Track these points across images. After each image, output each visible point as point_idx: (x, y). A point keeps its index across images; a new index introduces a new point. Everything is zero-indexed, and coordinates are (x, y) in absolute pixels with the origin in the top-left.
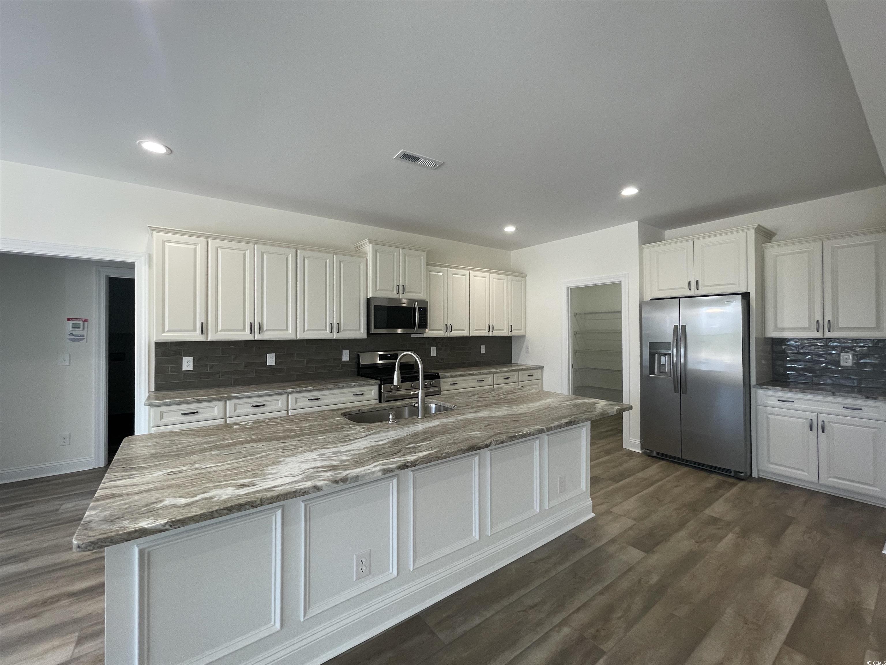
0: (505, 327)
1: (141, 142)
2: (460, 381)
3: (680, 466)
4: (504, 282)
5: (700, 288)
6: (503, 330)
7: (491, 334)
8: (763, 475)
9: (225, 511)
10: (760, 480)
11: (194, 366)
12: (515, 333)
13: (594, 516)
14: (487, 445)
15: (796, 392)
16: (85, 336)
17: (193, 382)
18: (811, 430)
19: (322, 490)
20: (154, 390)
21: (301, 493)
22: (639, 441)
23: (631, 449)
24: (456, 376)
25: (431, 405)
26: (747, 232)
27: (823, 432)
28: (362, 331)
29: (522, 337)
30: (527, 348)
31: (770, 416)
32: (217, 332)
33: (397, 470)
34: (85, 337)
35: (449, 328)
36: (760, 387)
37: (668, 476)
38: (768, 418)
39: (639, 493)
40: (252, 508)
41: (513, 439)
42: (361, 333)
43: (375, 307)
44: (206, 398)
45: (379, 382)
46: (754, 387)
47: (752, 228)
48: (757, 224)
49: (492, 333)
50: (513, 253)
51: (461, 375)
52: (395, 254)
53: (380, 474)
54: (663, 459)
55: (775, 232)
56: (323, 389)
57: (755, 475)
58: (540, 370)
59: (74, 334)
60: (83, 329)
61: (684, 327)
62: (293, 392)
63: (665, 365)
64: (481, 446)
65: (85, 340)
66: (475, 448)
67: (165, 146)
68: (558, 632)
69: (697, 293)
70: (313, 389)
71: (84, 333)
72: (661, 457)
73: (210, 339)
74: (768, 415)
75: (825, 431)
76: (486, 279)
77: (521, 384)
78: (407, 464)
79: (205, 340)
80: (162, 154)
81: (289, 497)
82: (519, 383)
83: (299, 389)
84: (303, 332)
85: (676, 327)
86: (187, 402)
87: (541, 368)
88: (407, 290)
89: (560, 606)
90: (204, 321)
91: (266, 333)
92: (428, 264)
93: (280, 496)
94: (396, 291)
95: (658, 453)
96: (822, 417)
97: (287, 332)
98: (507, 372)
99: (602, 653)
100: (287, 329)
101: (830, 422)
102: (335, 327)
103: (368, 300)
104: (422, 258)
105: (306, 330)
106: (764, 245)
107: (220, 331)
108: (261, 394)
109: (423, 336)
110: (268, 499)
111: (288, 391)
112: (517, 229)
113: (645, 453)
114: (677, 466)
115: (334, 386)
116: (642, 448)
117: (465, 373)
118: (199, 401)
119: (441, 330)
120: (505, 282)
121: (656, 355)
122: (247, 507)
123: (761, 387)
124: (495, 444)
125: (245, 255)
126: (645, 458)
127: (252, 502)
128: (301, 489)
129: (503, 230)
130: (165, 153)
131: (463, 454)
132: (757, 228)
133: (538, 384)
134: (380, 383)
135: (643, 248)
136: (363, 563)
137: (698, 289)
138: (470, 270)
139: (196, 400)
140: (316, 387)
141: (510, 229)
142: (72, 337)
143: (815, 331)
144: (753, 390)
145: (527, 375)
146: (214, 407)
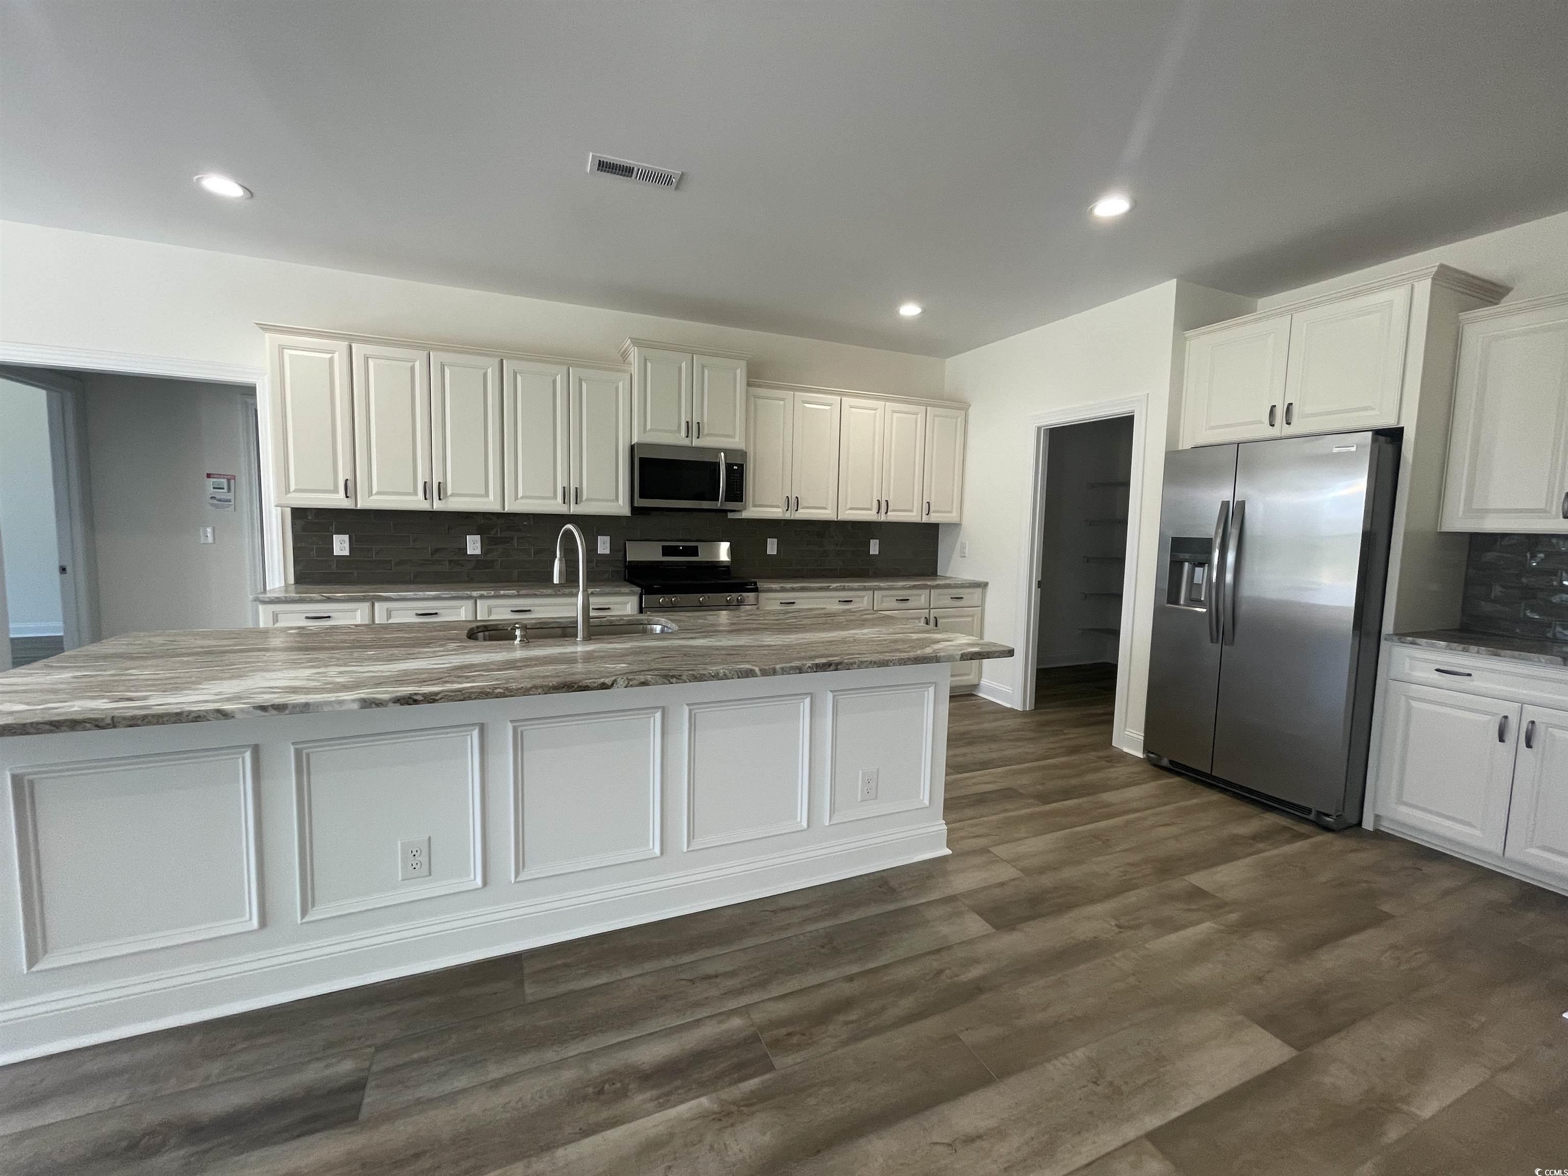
0: (915, 505)
1: (202, 177)
2: (800, 598)
3: (1207, 790)
4: (917, 419)
5: (1295, 419)
6: (911, 511)
7: (883, 518)
8: (1386, 826)
9: (47, 727)
10: (1379, 835)
11: (351, 549)
12: (934, 518)
13: (948, 854)
14: (603, 684)
15: (1478, 652)
16: (233, 501)
17: (350, 573)
18: (1501, 739)
19: (233, 717)
20: (293, 583)
21: (190, 717)
22: (1143, 735)
23: (1125, 750)
24: (793, 590)
25: (655, 626)
26: (1413, 285)
27: (1529, 745)
28: (621, 502)
29: (955, 526)
30: (963, 547)
31: (1414, 704)
32: (372, 495)
33: (393, 704)
34: (232, 503)
35: (793, 503)
36: (1399, 639)
37: (1166, 804)
38: (1409, 709)
39: (1072, 828)
40: (96, 728)
41: (671, 680)
42: (620, 506)
43: (642, 460)
44: (340, 596)
45: (638, 590)
46: (1386, 639)
47: (1426, 275)
48: (1438, 264)
49: (887, 517)
50: (950, 362)
51: (803, 589)
52: (684, 365)
53: (355, 706)
54: (1178, 774)
55: (1510, 285)
56: (535, 596)
57: (1368, 824)
58: (980, 590)
59: (218, 497)
60: (229, 490)
61: (1242, 505)
62: (482, 597)
63: (1200, 585)
64: (589, 685)
65: (233, 506)
66: (576, 687)
67: (241, 185)
68: (720, 1022)
69: (1288, 430)
70: (516, 593)
71: (230, 496)
72: (1176, 769)
73: (359, 506)
74: (1410, 701)
75: (1534, 743)
76: (875, 414)
77: (934, 612)
78: (416, 697)
79: (353, 507)
80: (238, 198)
81: (167, 721)
82: (930, 611)
83: (493, 592)
84: (515, 501)
85: (1225, 505)
86: (312, 600)
87: (983, 586)
88: (706, 432)
89: (761, 984)
90: (349, 477)
91: (451, 499)
92: (749, 384)
93: (149, 718)
94: (683, 433)
95: (1171, 762)
96: (1531, 713)
97: (487, 499)
98: (903, 588)
99: (771, 1068)
100: (487, 494)
101: (1549, 725)
102: (572, 494)
103: (632, 448)
104: (738, 371)
105: (519, 496)
106: (1463, 316)
107: (376, 494)
108: (429, 595)
109: (741, 516)
110: (124, 718)
111: (475, 594)
112: (924, 311)
113: (1148, 760)
114: (1199, 788)
115: (555, 592)
116: (1147, 749)
117: (812, 585)
118: (329, 600)
119: (778, 507)
120: (919, 419)
121: (1187, 564)
122: (88, 725)
123: (1403, 640)
124: (624, 685)
125: (412, 369)
126: (1148, 767)
127: (96, 720)
128: (190, 712)
129: (898, 312)
130: (242, 196)
131: (545, 694)
132: (1437, 273)
133: (972, 616)
134: (640, 591)
135: (1186, 339)
136: (414, 855)
137: (1288, 423)
138: (841, 394)
139: (325, 598)
140: (523, 592)
141: (910, 310)
142: (215, 502)
143: (1558, 518)
144: (1384, 645)
145: (949, 597)
146: (355, 611)
